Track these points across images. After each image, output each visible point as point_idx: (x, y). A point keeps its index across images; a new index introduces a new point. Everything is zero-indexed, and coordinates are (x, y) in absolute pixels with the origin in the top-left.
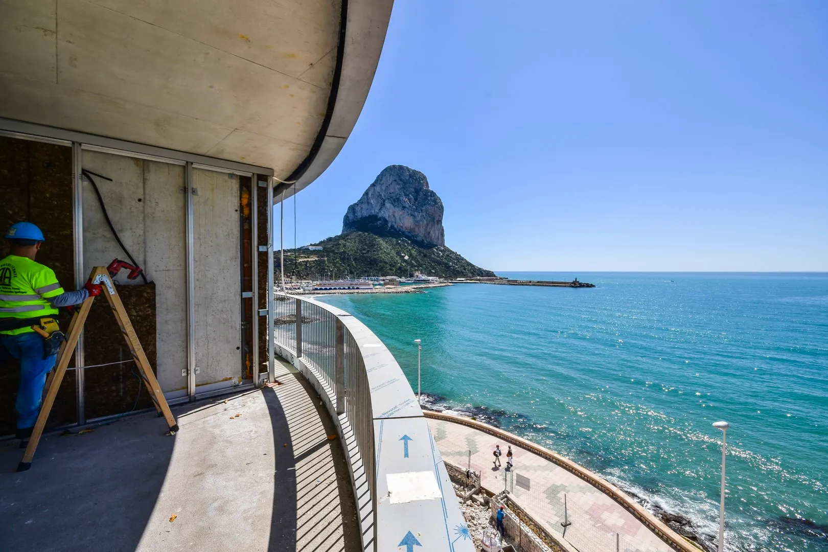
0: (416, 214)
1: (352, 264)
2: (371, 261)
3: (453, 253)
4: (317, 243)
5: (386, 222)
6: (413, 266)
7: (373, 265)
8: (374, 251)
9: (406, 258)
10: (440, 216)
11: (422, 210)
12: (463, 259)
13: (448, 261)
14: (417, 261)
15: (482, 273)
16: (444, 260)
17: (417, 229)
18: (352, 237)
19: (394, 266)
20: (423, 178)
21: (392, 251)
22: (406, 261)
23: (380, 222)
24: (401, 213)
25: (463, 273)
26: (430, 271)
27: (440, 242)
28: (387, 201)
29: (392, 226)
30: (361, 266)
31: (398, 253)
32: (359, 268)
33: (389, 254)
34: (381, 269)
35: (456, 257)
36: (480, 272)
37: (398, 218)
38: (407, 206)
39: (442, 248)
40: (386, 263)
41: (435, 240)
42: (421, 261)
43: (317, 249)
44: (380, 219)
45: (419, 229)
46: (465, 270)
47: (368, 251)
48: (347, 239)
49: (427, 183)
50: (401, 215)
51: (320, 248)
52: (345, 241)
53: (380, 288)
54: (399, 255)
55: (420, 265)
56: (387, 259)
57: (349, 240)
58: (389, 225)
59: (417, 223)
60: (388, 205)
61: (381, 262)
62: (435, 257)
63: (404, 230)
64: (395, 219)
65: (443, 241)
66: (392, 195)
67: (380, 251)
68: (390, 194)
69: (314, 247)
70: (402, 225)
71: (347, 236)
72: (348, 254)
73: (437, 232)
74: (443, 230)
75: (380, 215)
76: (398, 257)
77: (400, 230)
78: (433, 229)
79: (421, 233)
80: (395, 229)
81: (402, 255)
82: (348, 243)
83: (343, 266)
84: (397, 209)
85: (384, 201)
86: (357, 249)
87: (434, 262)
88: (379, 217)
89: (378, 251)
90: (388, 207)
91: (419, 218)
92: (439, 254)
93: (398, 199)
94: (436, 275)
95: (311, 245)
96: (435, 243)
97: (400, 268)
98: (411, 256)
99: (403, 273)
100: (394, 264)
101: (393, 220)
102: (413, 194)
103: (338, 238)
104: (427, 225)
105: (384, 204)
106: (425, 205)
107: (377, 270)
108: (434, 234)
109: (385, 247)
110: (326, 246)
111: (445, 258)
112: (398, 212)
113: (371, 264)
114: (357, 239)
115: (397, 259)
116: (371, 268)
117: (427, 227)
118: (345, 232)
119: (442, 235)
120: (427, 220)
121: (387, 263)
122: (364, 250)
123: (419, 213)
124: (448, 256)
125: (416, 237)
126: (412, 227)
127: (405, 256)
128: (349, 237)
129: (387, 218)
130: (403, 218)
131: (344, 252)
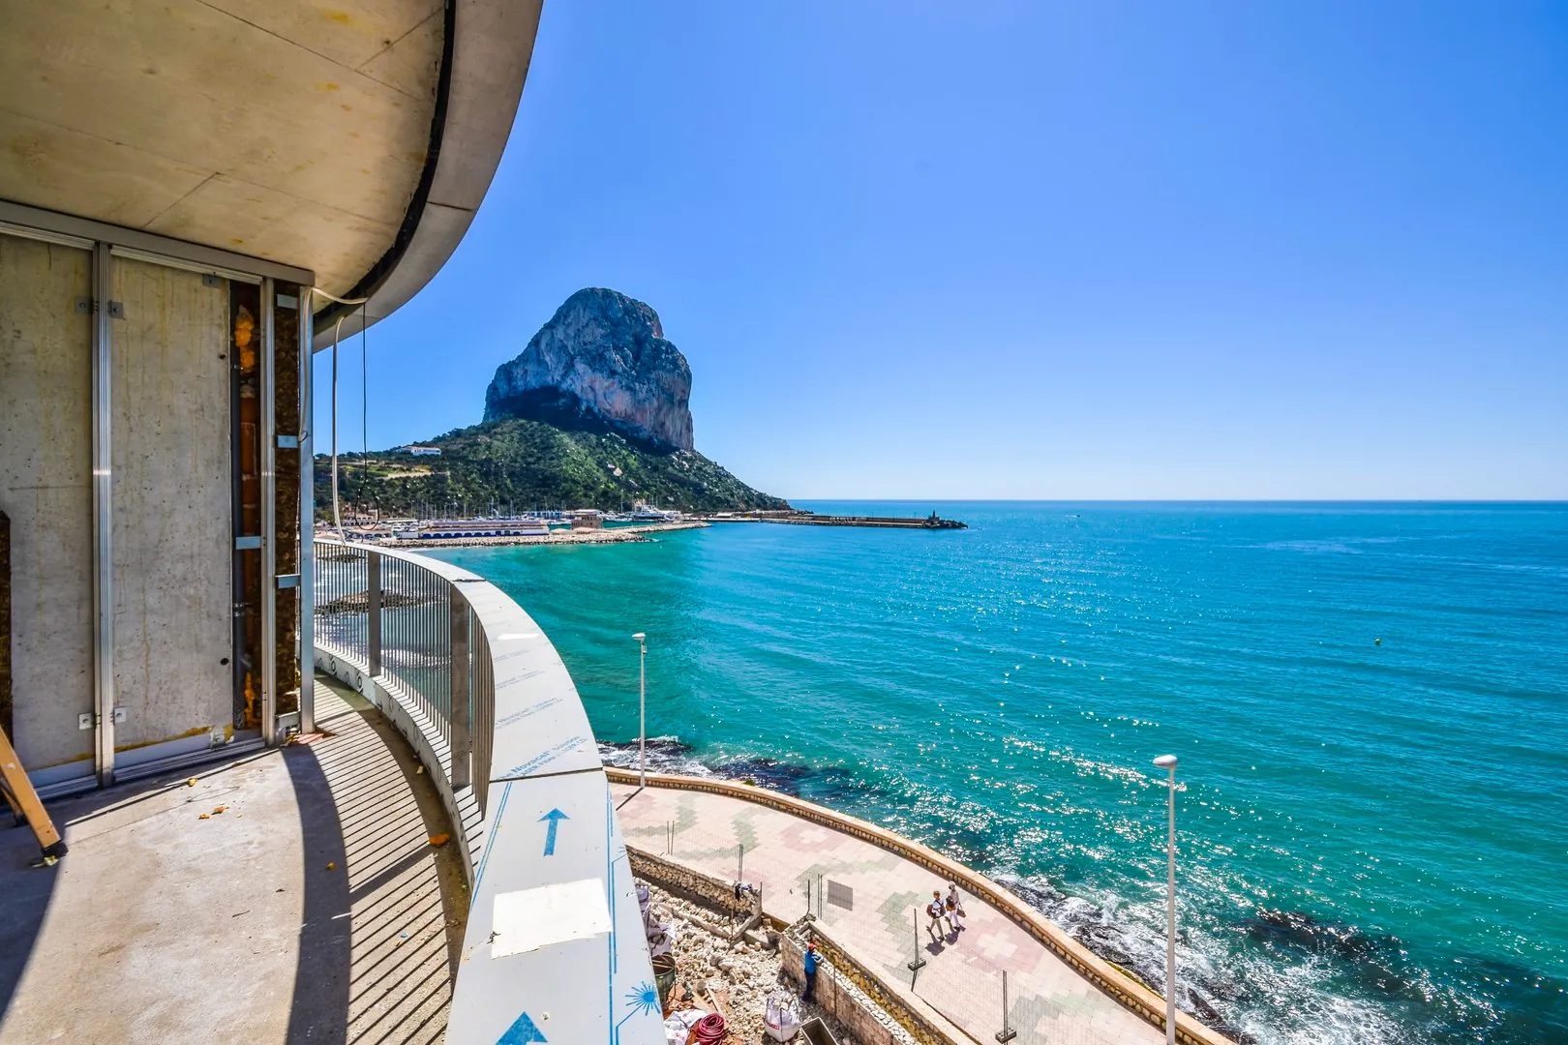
0: (637, 388)
1: (506, 484)
2: (546, 478)
3: (710, 463)
4: (429, 440)
5: (575, 400)
6: (630, 488)
7: (549, 486)
8: (552, 459)
9: (618, 472)
10: (684, 392)
11: (648, 379)
12: (728, 476)
13: (701, 480)
14: (638, 479)
15: (766, 503)
16: (692, 478)
17: (638, 417)
18: (505, 429)
19: (592, 489)
20: (650, 316)
21: (589, 458)
22: (616, 479)
23: (564, 400)
24: (606, 384)
25: (728, 502)
26: (665, 498)
27: (684, 442)
28: (578, 359)
29: (589, 410)
30: (524, 489)
31: (601, 464)
32: (520, 494)
33: (582, 465)
34: (566, 495)
35: (716, 472)
36: (761, 500)
37: (600, 393)
38: (620, 370)
39: (689, 455)
40: (574, 481)
41: (674, 439)
42: (646, 479)
43: (428, 453)
44: (563, 395)
45: (642, 415)
46: (732, 495)
47: (539, 458)
48: (495, 433)
49: (659, 327)
50: (608, 388)
51: (436, 451)
52: (491, 437)
53: (564, 534)
54: (602, 467)
55: (646, 487)
56: (579, 474)
57: (499, 437)
58: (583, 408)
59: (638, 404)
60: (580, 367)
61: (566, 480)
62: (675, 472)
63: (613, 418)
64: (595, 397)
65: (690, 441)
66: (589, 347)
67: (565, 459)
68: (585, 344)
69: (422, 449)
70: (608, 407)
71: (494, 427)
72: (496, 465)
73: (678, 423)
74: (690, 419)
75: (564, 386)
76: (601, 470)
77: (604, 417)
78: (671, 416)
79: (646, 423)
80: (594, 414)
81: (609, 466)
82: (496, 443)
83: (486, 489)
84: (599, 375)
85: (572, 359)
86: (517, 455)
87: (673, 481)
88: (561, 390)
89: (559, 458)
90: (581, 371)
91: (641, 396)
92: (683, 465)
93: (601, 356)
94: (676, 505)
95: (416, 444)
96: (675, 445)
97: (605, 493)
98: (626, 468)
99: (610, 503)
100: (592, 485)
101: (591, 396)
102: (631, 346)
103: (474, 431)
104: (659, 409)
105: (573, 366)
106: (654, 370)
107: (557, 496)
108: (673, 426)
109: (573, 451)
110: (449, 448)
111: (695, 474)
112: (602, 383)
113: (544, 485)
114: (515, 435)
115: (599, 474)
116: (545, 493)
117: (658, 414)
118: (491, 420)
119: (689, 429)
120: (658, 400)
121: (579, 483)
122: (531, 456)
123: (644, 384)
124: (699, 469)
125: (637, 432)
126: (629, 412)
127: (614, 469)
128: (499, 430)
129: (578, 392)
130: (612, 393)
131: (488, 460)
